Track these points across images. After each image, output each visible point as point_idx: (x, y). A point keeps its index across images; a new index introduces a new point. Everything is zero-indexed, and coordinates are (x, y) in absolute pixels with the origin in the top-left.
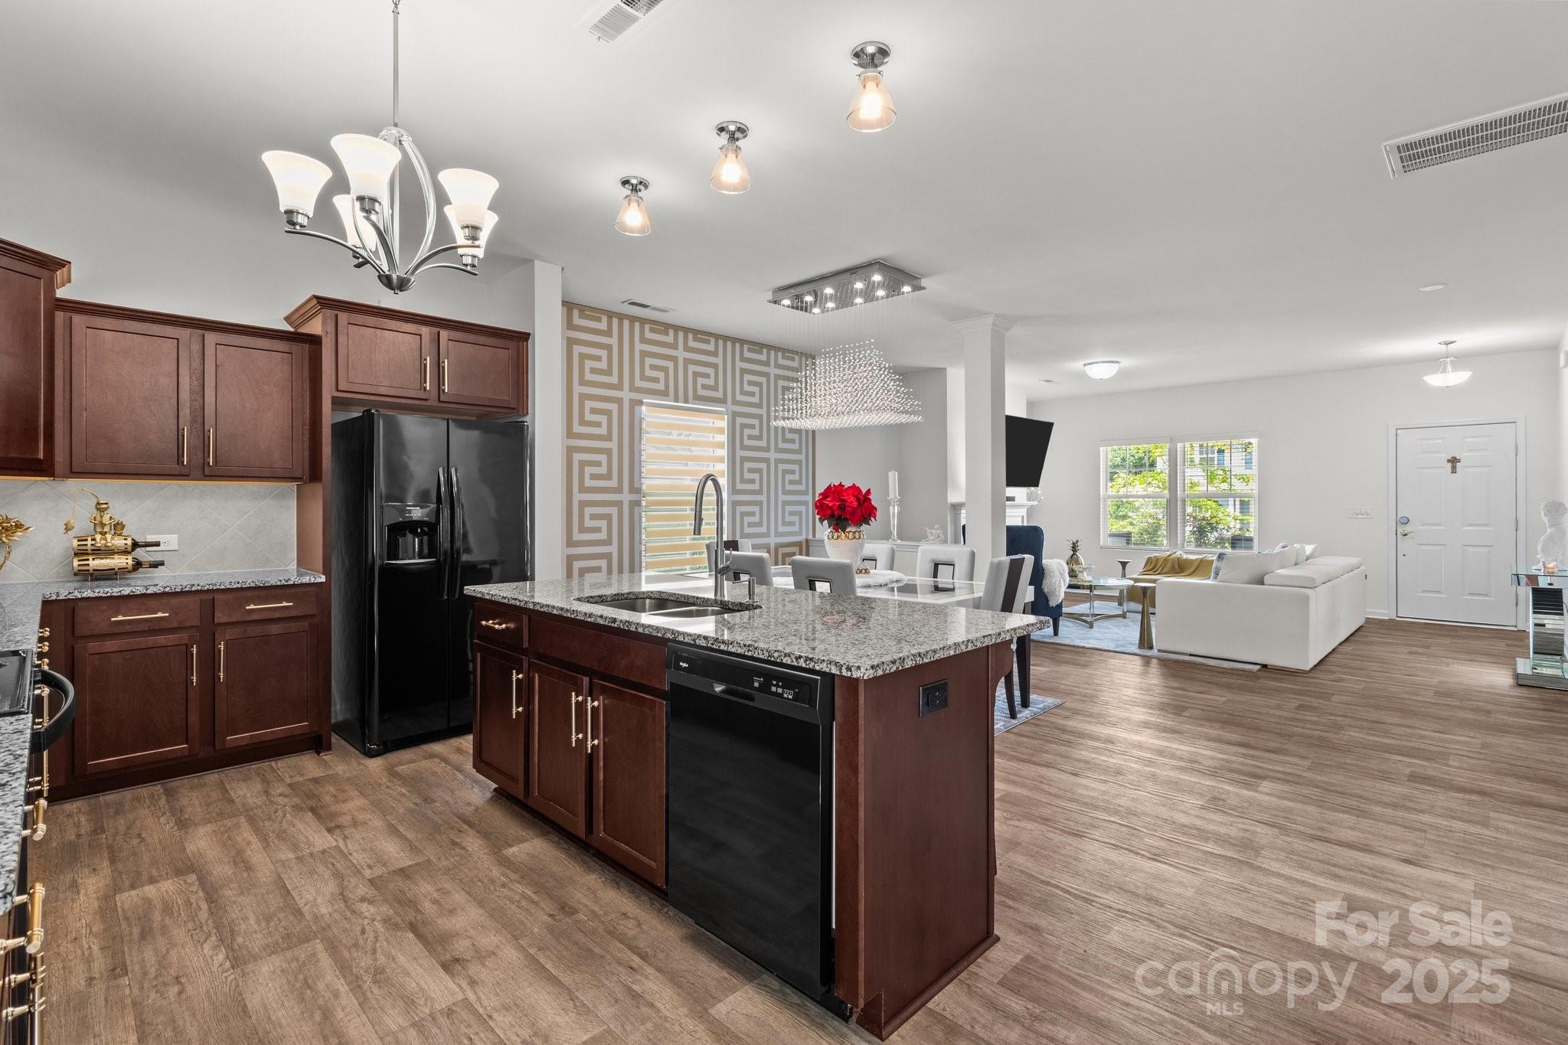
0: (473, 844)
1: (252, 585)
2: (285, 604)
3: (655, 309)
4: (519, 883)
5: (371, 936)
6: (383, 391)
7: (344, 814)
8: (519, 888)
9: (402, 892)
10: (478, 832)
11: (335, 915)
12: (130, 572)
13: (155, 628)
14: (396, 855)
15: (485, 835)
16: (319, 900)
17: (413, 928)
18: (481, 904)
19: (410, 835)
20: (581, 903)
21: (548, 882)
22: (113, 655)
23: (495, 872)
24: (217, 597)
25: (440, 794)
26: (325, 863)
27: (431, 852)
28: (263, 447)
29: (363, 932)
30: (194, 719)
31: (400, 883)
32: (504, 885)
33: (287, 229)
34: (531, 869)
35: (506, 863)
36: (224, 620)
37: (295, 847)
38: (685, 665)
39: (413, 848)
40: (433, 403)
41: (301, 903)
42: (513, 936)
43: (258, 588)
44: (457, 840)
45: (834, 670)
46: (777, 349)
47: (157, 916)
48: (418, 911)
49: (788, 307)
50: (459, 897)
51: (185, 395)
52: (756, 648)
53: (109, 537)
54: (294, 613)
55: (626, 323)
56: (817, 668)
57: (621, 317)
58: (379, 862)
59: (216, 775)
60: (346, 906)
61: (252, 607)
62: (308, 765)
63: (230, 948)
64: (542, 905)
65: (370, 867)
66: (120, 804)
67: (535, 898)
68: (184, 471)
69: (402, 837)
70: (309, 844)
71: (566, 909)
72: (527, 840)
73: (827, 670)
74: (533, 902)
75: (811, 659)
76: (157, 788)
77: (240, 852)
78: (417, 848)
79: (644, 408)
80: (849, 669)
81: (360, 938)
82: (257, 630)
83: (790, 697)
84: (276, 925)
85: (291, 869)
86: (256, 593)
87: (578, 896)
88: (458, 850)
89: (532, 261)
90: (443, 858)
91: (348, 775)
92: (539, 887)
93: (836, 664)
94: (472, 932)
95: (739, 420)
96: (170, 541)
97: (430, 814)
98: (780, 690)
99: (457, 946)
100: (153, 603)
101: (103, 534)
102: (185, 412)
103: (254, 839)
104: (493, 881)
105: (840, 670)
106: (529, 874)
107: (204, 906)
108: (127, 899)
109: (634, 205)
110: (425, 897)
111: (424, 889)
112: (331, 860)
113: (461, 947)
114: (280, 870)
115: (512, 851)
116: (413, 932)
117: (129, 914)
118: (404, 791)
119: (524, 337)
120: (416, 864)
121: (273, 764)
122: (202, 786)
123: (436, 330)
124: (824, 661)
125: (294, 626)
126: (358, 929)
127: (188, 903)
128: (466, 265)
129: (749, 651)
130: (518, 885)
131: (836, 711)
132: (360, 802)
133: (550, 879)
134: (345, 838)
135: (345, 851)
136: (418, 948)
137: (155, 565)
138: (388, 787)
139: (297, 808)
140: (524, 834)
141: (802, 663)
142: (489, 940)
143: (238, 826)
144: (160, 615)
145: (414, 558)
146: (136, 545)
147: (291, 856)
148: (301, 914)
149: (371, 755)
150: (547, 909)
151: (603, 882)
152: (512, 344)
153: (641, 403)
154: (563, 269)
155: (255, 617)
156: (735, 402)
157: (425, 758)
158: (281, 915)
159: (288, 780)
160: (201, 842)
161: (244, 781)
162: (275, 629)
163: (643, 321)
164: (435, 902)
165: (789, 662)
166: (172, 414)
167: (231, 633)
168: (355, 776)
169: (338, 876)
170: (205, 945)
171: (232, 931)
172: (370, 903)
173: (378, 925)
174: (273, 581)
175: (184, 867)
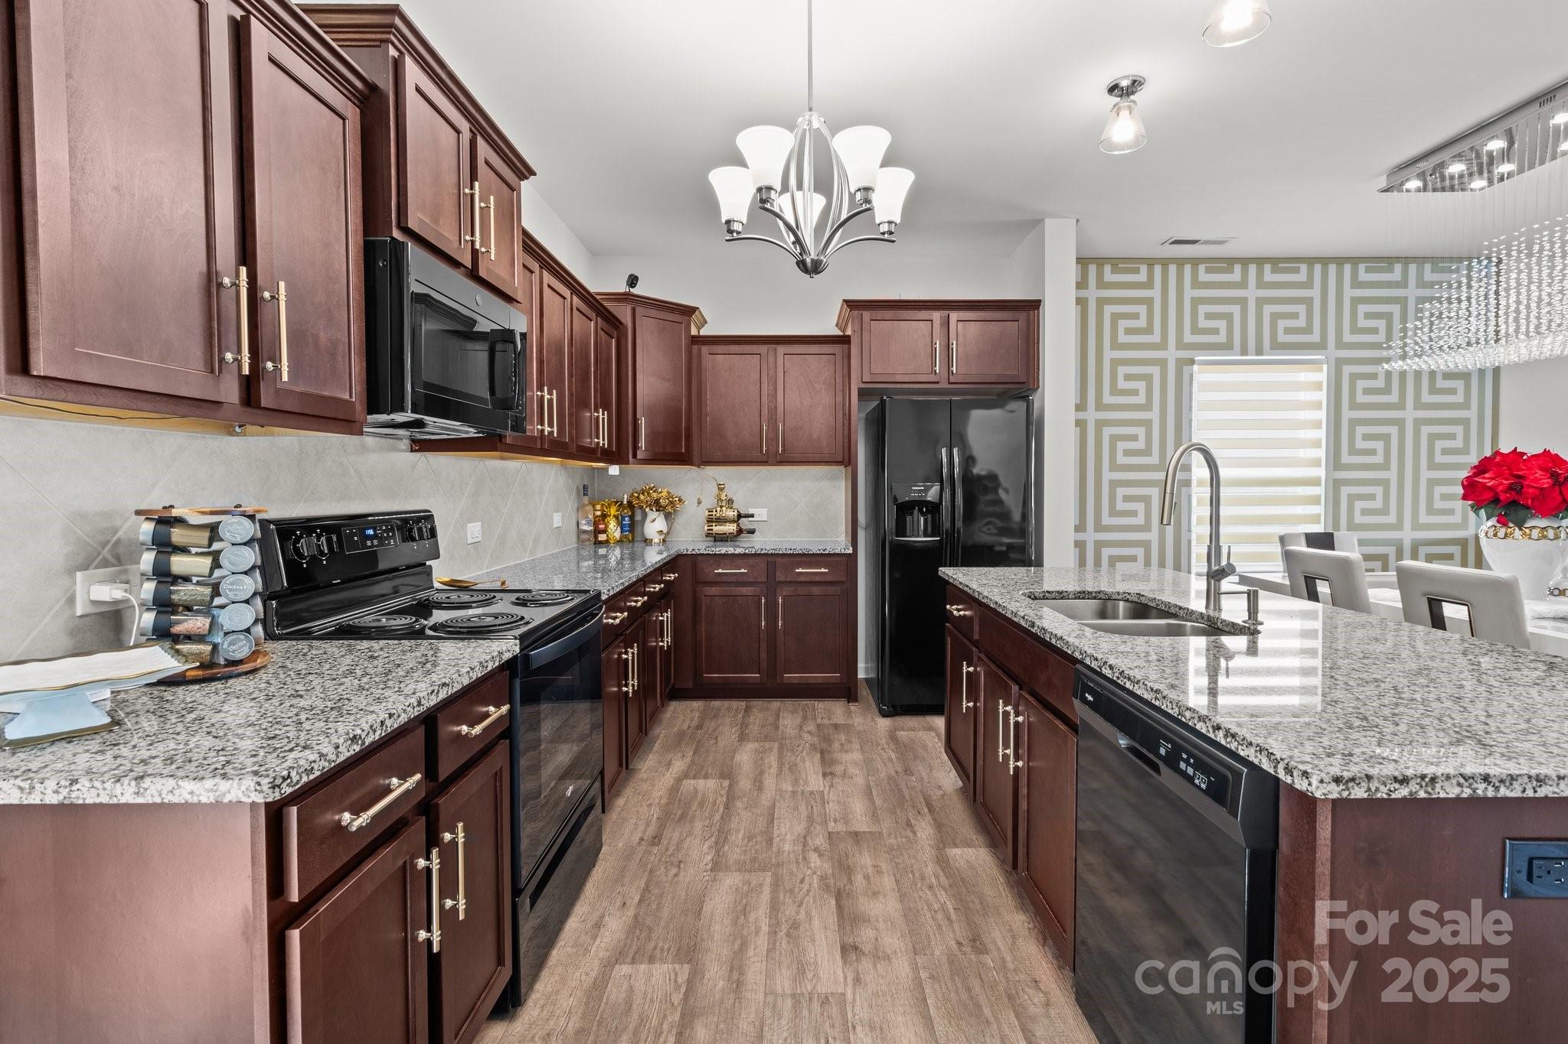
0: (925, 831)
1: (800, 552)
2: (823, 570)
3: (1207, 242)
4: (945, 890)
5: (806, 887)
6: (899, 378)
7: (842, 763)
8: (943, 896)
9: (847, 856)
10: (934, 820)
11: (792, 855)
12: (736, 536)
13: (739, 581)
14: (859, 817)
15: (939, 826)
16: (788, 837)
17: (839, 896)
18: (902, 897)
19: (878, 802)
20: (995, 943)
21: (973, 903)
22: (717, 598)
23: (930, 869)
24: (779, 560)
25: (921, 769)
26: (808, 803)
27: (886, 825)
28: (815, 437)
29: (802, 882)
30: (763, 655)
31: (848, 846)
32: (931, 887)
33: (728, 238)
34: (963, 880)
35: (942, 862)
36: (782, 579)
37: (796, 782)
38: (1090, 698)
39: (874, 816)
40: (944, 385)
41: (776, 832)
42: (914, 947)
43: (804, 555)
44: (912, 821)
45: (1266, 765)
46: (1420, 260)
47: (694, 807)
48: (850, 881)
49: (1418, 190)
50: (888, 882)
51: (765, 399)
52: (1164, 697)
53: (724, 509)
54: (829, 579)
55: (1172, 269)
56: (1242, 753)
57: (1165, 262)
58: (843, 818)
59: (779, 703)
60: (803, 851)
61: (800, 570)
62: (836, 710)
63: (718, 851)
64: (956, 926)
65: (835, 821)
66: (719, 710)
67: (953, 917)
68: (765, 459)
69: (872, 801)
70: (806, 782)
71: (977, 942)
72: (974, 846)
73: (1256, 761)
74: (949, 919)
75: (1234, 736)
76: (741, 704)
77: (762, 773)
78: (878, 817)
79: (1196, 367)
80: (1289, 770)
81: (798, 885)
82: (803, 590)
83: (1204, 786)
84: (752, 846)
85: (784, 799)
86: (803, 559)
87: (996, 935)
88: (909, 833)
89: (1042, 221)
90: (893, 836)
91: (861, 728)
92: (964, 908)
93: (1270, 755)
94: (881, 925)
95: (1347, 370)
96: (761, 514)
97: (903, 786)
98: (1190, 771)
99: (863, 933)
100: (739, 562)
101: (721, 507)
102: (765, 411)
103: (775, 765)
104: (923, 878)
105: (1275, 767)
106: (959, 884)
107: (721, 809)
108: (689, 785)
109: (1124, 113)
110: (862, 867)
111: (864, 860)
112: (813, 803)
113: (865, 936)
114: (778, 797)
115: (955, 853)
116: (836, 900)
117: (683, 798)
118: (893, 756)
119: (1033, 306)
120: (870, 833)
121: (816, 703)
122: (766, 709)
123: (945, 313)
124: (1251, 744)
125: (832, 590)
126: (800, 876)
127: (715, 803)
128: (883, 234)
129: (1156, 698)
130: (943, 893)
131: (1281, 834)
132: (856, 756)
133: (977, 901)
134: (832, 786)
135: (826, 798)
136: (833, 919)
137: (752, 532)
138: (883, 749)
139: (813, 747)
140: (974, 838)
141: (1220, 737)
142: (892, 941)
143: (771, 749)
144: (743, 571)
145: (918, 536)
146: (740, 516)
147: (790, 788)
148: (771, 844)
149: (884, 714)
150: (958, 933)
151: (1029, 929)
152: (1022, 316)
153: (1192, 362)
154: (1078, 221)
155: (802, 579)
156: (1340, 344)
157: (924, 729)
158: (759, 839)
159: (819, 721)
160: (745, 757)
161: (792, 713)
162: (816, 590)
163: (1195, 262)
164: (867, 877)
165: (1204, 731)
166: (757, 414)
167: (787, 591)
168: (865, 731)
169: (810, 819)
170: (707, 843)
171: (726, 838)
172: (820, 855)
173: (815, 879)
174: (815, 550)
175: (728, 774)
